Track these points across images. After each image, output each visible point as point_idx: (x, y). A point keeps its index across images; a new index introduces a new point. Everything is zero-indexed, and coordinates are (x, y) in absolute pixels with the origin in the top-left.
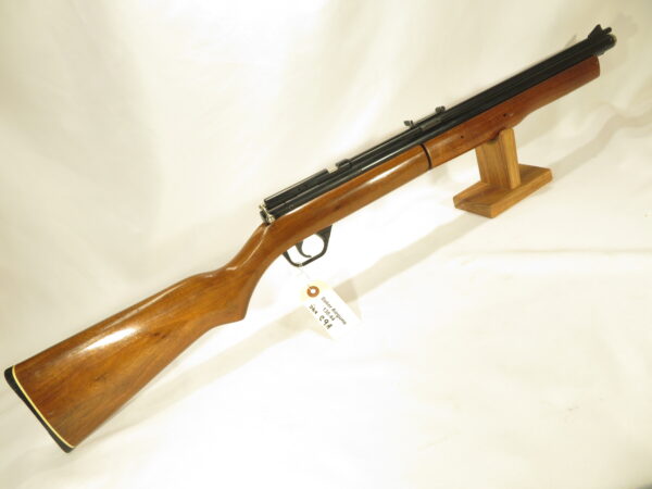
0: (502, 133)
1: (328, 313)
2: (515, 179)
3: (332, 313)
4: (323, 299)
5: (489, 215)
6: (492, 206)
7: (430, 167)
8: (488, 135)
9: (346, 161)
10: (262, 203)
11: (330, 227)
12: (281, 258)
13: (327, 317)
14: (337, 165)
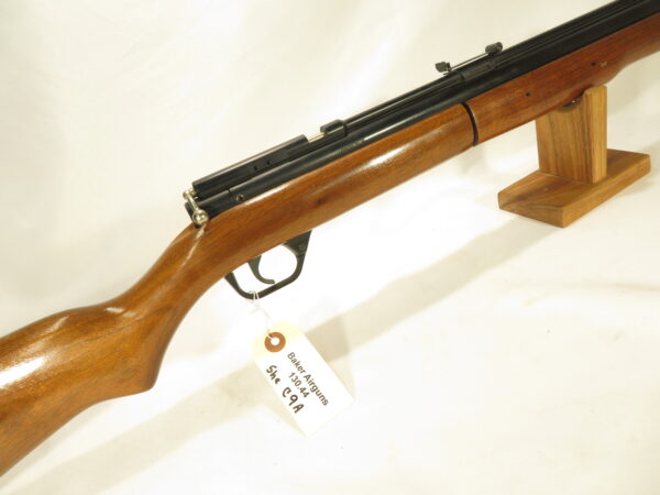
0: (588, 92)
1: (297, 382)
2: (599, 168)
3: (305, 384)
4: (291, 356)
5: (558, 223)
6: (565, 209)
7: (476, 142)
8: (565, 95)
9: (338, 124)
10: (189, 188)
11: (309, 233)
12: (223, 283)
13: (295, 391)
14: (322, 129)
